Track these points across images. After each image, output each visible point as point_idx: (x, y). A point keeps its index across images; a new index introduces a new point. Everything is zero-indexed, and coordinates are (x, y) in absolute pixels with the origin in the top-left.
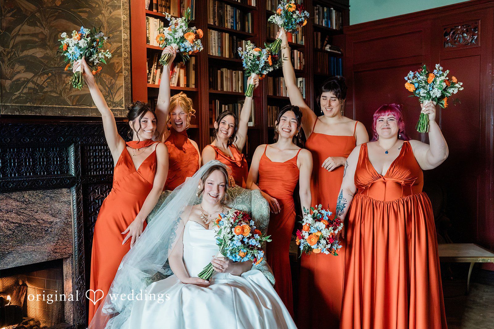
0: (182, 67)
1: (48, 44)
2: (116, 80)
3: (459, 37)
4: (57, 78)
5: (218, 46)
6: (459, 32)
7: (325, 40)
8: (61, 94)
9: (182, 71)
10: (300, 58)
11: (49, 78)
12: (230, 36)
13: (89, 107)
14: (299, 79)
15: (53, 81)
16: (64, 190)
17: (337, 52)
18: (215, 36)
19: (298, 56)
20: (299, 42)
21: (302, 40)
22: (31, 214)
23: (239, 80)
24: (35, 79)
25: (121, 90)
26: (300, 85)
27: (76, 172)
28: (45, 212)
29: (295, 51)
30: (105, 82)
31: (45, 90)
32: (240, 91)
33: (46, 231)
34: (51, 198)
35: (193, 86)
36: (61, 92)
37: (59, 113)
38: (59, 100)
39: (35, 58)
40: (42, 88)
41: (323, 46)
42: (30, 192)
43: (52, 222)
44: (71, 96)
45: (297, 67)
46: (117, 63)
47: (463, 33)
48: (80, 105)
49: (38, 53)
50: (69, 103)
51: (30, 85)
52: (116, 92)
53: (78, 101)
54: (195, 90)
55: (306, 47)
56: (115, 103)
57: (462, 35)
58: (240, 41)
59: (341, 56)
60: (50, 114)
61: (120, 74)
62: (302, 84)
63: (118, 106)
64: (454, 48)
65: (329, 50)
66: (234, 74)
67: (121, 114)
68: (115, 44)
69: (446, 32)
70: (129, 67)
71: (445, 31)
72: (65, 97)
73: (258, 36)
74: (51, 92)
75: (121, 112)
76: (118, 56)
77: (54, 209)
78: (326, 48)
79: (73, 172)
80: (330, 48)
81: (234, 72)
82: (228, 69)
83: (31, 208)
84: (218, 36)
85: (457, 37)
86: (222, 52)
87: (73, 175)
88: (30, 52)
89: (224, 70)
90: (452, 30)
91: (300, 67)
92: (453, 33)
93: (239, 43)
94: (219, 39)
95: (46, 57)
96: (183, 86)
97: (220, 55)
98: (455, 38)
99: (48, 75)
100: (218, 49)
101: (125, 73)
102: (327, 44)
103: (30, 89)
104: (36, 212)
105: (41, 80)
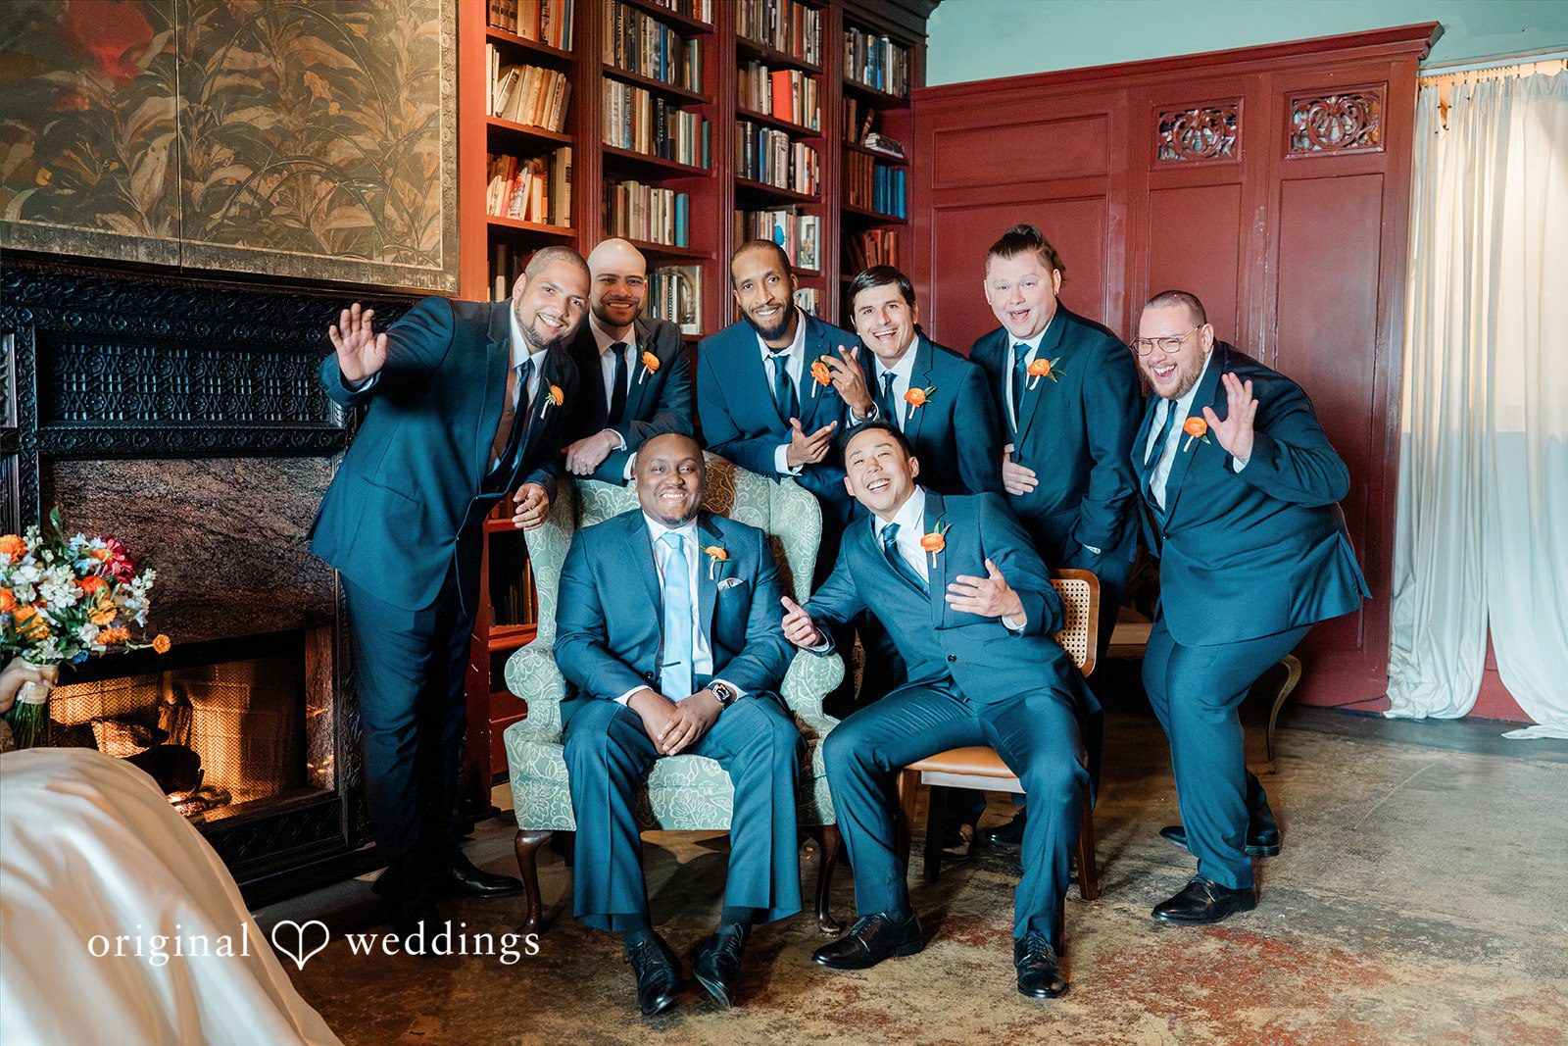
0: (536, 173)
1: (283, 97)
2: (425, 198)
3: (1193, 137)
4: (301, 181)
5: (625, 124)
6: (1194, 124)
7: (866, 120)
8: (308, 224)
9: (538, 183)
10: (809, 164)
11: (282, 183)
12: (651, 97)
13: (366, 261)
14: (804, 218)
15: (292, 190)
16: (317, 460)
17: (892, 153)
18: (617, 95)
19: (806, 161)
20: (808, 124)
21: (815, 118)
22: (248, 514)
23: (664, 215)
24: (254, 183)
25: (435, 222)
26: (808, 236)
27: (345, 418)
28: (277, 511)
29: (799, 146)
30: (401, 201)
31: (275, 212)
32: (667, 243)
33: (279, 558)
34: (291, 480)
35: (567, 224)
36: (308, 219)
37: (300, 271)
38: (304, 238)
39: (254, 130)
40: (267, 205)
41: (860, 135)
42: (247, 460)
43: (292, 538)
44: (329, 231)
45: (803, 189)
46: (429, 154)
47: (1204, 127)
48: (349, 255)
49: (260, 118)
50: (327, 248)
51: (245, 197)
52: (427, 225)
53: (346, 243)
54: (570, 234)
55: (824, 136)
56: (421, 254)
57: (1202, 130)
58: (673, 112)
59: (903, 163)
60: (285, 272)
61: (435, 181)
62: (811, 231)
63: (428, 262)
64: (1182, 162)
65: (876, 149)
66: (653, 198)
67: (435, 283)
68: (424, 106)
69: (1164, 122)
70: (454, 166)
71: (1161, 120)
72: (317, 231)
73: (715, 102)
74: (287, 216)
75: (435, 276)
76: (432, 137)
77: (297, 507)
78: (867, 142)
79: (340, 418)
80: (878, 143)
81: (653, 191)
82: (641, 183)
83: (250, 500)
84: (626, 94)
85: (1189, 135)
86: (633, 140)
87: (340, 424)
88: (243, 116)
89: (632, 185)
90: (1177, 117)
91: (810, 188)
92: (1182, 126)
93: (670, 116)
94: (627, 103)
95: (277, 130)
96: (539, 222)
97: (627, 146)
98: (1184, 139)
99: (280, 174)
100: (624, 130)
101: (444, 181)
102: (871, 131)
103: (244, 206)
104: (261, 512)
105: (265, 188)
